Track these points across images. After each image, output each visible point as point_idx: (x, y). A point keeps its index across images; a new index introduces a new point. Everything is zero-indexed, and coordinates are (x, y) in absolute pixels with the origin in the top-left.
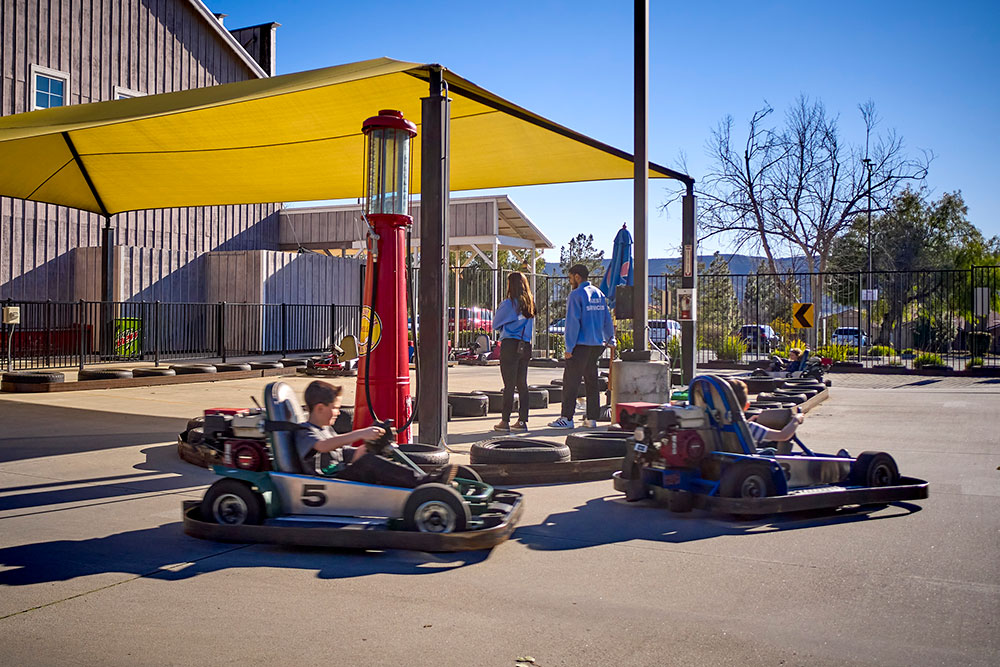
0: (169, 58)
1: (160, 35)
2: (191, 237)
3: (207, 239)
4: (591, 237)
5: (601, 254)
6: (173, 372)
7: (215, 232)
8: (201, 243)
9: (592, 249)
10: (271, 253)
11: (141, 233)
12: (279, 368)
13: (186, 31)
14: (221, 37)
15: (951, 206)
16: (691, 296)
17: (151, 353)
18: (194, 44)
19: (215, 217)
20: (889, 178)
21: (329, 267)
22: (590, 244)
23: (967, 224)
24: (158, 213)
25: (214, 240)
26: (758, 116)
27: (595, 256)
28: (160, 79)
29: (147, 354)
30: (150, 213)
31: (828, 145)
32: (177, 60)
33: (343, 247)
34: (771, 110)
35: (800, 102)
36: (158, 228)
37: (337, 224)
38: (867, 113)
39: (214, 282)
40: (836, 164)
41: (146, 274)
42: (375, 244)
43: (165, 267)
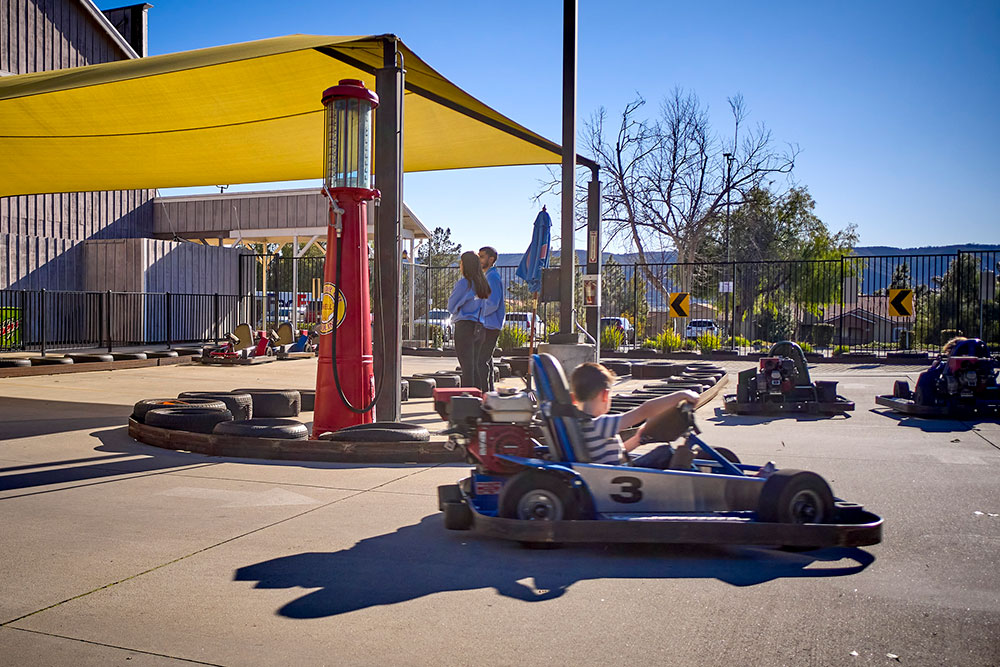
0: (40, 38)
1: (31, 13)
2: (65, 225)
3: (81, 228)
4: (449, 230)
5: (458, 248)
6: (70, 361)
7: (89, 220)
8: (75, 232)
9: (449, 242)
10: (152, 241)
11: (14, 221)
12: (174, 357)
13: (57, 10)
14: (92, 17)
15: (797, 201)
16: (596, 282)
17: (37, 344)
18: (65, 24)
19: (89, 204)
20: (756, 171)
21: (209, 257)
22: (447, 237)
23: (814, 218)
24: (31, 199)
25: (89, 228)
26: (631, 107)
27: (452, 250)
28: (31, 59)
29: (29, 344)
30: (22, 199)
31: (698, 138)
32: (48, 40)
33: (220, 236)
34: (643, 102)
35: (675, 94)
36: (32, 216)
37: (214, 213)
38: (736, 106)
39: (91, 272)
40: (704, 158)
41: (22, 263)
42: (339, 218)
43: (42, 255)
